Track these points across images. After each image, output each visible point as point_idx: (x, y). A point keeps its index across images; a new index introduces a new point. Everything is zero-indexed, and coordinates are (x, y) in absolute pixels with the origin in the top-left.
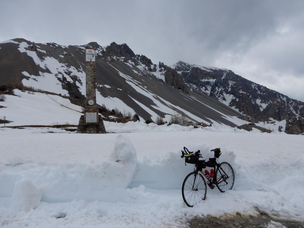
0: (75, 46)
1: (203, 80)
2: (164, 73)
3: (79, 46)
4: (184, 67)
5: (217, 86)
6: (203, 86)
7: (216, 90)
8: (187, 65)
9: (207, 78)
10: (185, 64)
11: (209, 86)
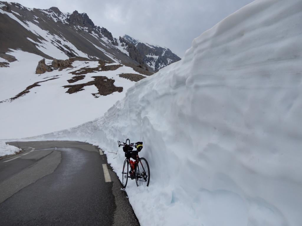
0: (39, 9)
1: (148, 56)
2: (126, 47)
3: (42, 10)
4: (130, 41)
5: (160, 63)
6: (148, 61)
7: (159, 66)
8: (133, 39)
9: (150, 54)
10: (131, 38)
11: (153, 62)
